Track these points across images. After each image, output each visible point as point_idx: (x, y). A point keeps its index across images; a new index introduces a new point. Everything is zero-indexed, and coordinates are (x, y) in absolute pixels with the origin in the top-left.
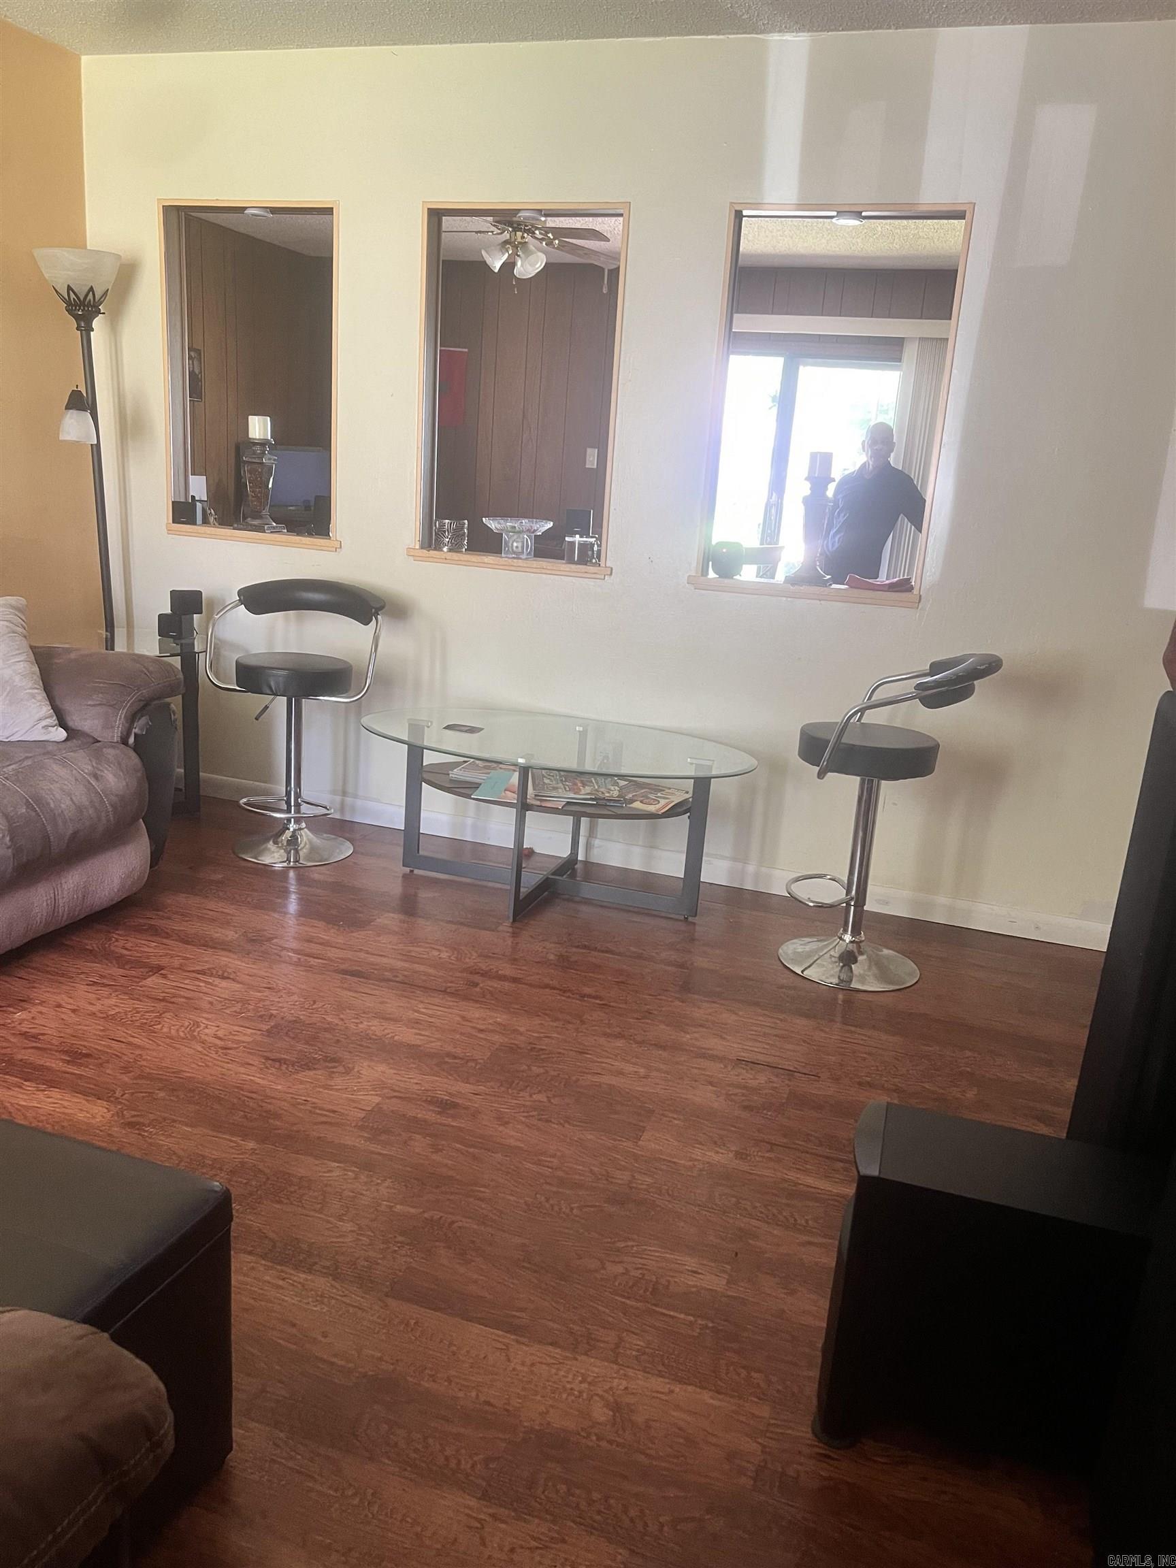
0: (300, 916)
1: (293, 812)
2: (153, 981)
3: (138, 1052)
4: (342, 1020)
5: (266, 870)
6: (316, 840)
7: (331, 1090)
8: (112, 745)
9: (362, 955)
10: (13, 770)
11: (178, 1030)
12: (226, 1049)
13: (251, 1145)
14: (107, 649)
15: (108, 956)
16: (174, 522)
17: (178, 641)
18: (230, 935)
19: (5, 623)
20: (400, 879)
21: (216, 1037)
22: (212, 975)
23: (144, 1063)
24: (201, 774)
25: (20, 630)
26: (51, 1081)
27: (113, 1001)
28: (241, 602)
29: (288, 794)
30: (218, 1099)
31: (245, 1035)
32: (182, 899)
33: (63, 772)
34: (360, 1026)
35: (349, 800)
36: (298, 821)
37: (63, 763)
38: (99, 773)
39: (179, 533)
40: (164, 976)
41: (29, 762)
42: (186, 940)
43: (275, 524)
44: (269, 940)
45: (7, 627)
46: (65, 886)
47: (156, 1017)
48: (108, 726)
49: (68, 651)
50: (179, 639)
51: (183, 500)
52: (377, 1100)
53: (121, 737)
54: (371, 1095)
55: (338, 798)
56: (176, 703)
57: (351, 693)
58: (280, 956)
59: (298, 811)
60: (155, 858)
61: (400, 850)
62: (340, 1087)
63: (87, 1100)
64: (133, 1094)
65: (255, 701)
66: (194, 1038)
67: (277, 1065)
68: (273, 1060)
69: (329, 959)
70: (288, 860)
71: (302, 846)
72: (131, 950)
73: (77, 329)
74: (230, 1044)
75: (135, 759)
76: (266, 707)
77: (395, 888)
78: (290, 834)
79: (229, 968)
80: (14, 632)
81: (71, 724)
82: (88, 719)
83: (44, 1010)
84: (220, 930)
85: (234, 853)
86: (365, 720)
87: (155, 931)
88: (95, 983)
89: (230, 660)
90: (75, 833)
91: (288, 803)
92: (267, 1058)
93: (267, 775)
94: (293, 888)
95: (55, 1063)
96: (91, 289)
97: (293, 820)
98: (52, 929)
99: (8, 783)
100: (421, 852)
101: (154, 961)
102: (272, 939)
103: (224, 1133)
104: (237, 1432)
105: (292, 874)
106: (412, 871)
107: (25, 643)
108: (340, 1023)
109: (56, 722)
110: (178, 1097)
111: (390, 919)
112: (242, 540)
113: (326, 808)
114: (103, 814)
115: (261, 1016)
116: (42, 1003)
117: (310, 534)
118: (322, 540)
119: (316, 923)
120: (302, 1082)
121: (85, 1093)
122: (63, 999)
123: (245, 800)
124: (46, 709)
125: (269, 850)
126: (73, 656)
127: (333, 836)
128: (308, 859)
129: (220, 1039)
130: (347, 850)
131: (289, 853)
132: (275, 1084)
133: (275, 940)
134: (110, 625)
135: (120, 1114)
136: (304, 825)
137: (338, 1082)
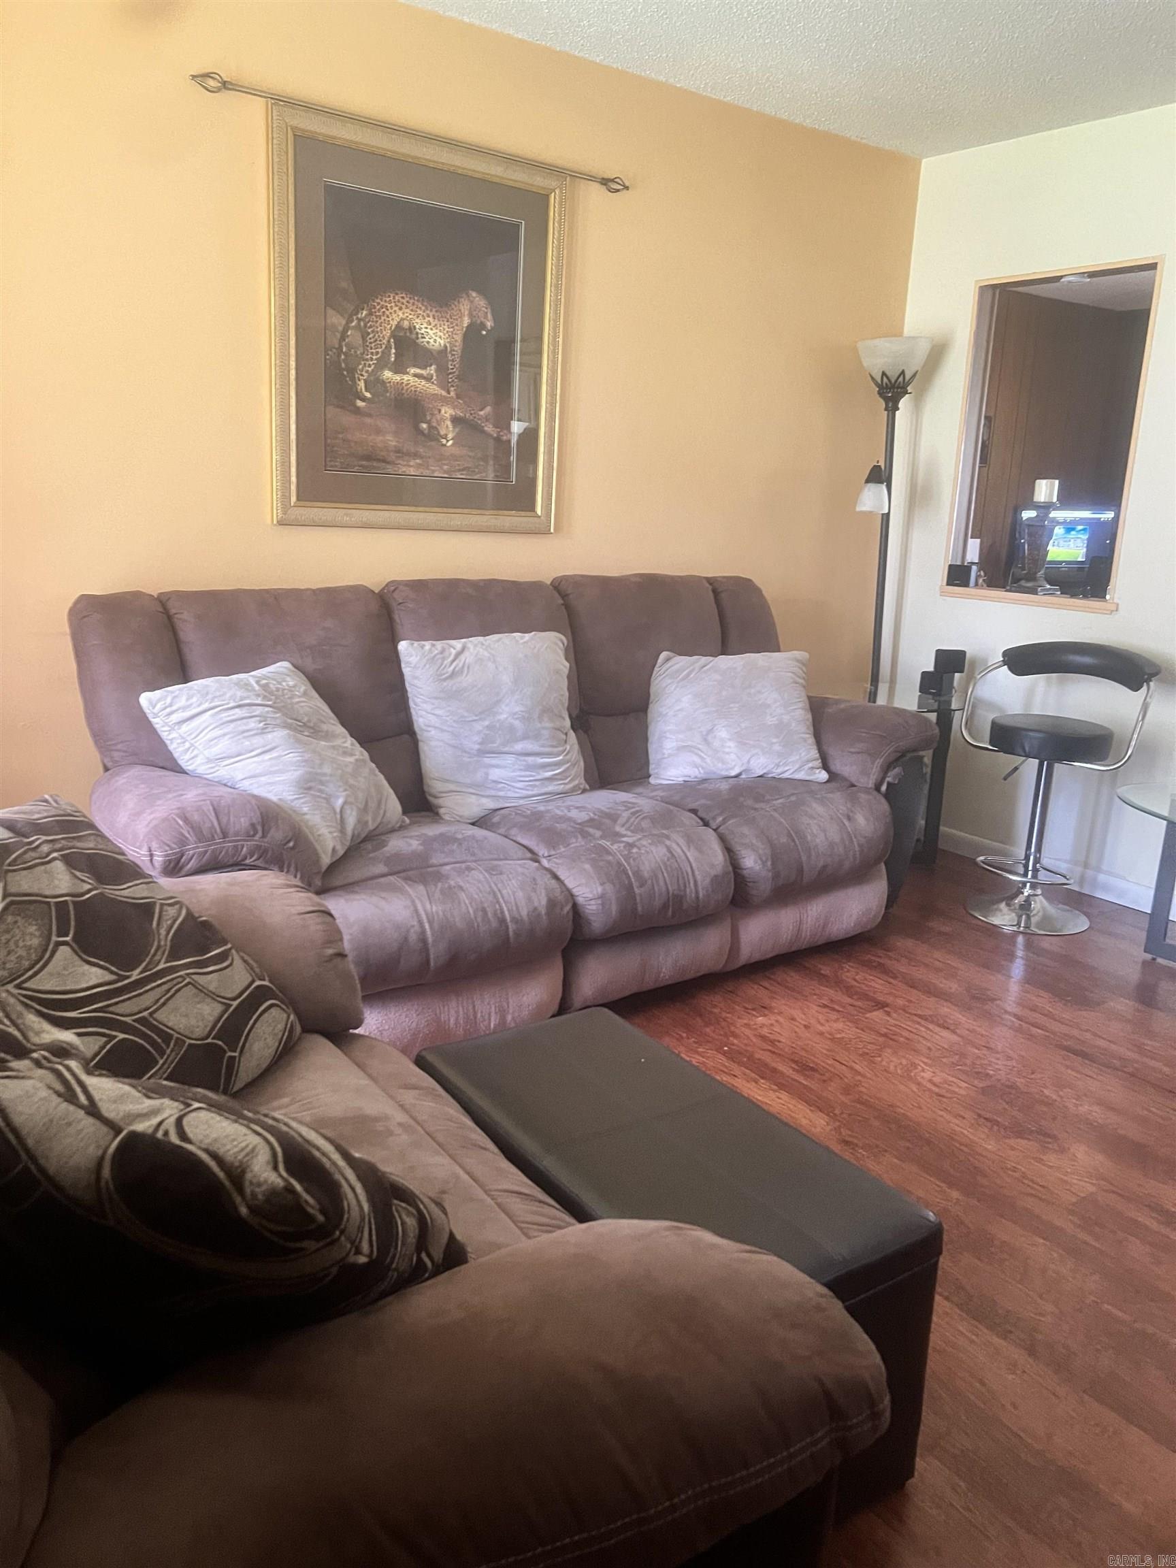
0: (1025, 983)
1: (1029, 876)
2: (877, 1015)
3: (859, 1078)
4: (1061, 1097)
5: (993, 931)
6: (1051, 910)
7: (1044, 1165)
8: (866, 790)
9: (1088, 1036)
10: (781, 803)
11: (896, 1067)
12: (940, 1096)
13: (955, 1194)
14: (869, 702)
15: (838, 983)
16: (948, 584)
17: (936, 698)
18: (953, 986)
19: (790, 674)
20: (1140, 965)
21: (930, 1081)
22: (932, 1022)
23: (863, 1090)
24: (942, 828)
25: (801, 681)
26: (782, 1084)
27: (840, 1025)
28: (1005, 663)
29: (1027, 858)
30: (929, 1142)
31: (960, 1087)
32: (909, 943)
33: (820, 809)
34: (1080, 1108)
35: (1090, 873)
36: (1033, 886)
37: (822, 801)
38: (851, 814)
39: (953, 595)
40: (888, 1014)
41: (793, 798)
42: (912, 984)
43: (1048, 587)
44: (993, 1000)
45: (792, 678)
46: (810, 912)
47: (876, 1049)
48: (865, 773)
49: (837, 702)
50: (940, 695)
51: (959, 563)
52: (1092, 1189)
53: (875, 785)
54: (1086, 1182)
55: (1079, 869)
56: (927, 756)
57: (1107, 762)
58: (1002, 1018)
59: (1035, 876)
60: (891, 900)
61: (1144, 935)
62: (1051, 1164)
63: (810, 1110)
64: (850, 1115)
65: (1007, 760)
66: (910, 1078)
67: (989, 1124)
68: (985, 1119)
69: (1054, 1033)
70: (1019, 924)
71: (1034, 912)
72: (860, 983)
73: (886, 409)
74: (943, 1092)
75: (885, 806)
76: (1016, 769)
77: (1132, 973)
78: (1024, 899)
79: (950, 1019)
80: (797, 683)
81: (833, 768)
82: (847, 766)
83: (781, 1019)
84: (944, 981)
85: (965, 909)
86: (1121, 791)
87: (884, 970)
88: (825, 1006)
89: (986, 720)
90: (825, 867)
91: (1026, 866)
92: (979, 1116)
93: (1007, 837)
94: (1020, 953)
95: (784, 1068)
96: (903, 373)
97: (1028, 884)
98: (793, 949)
99: (776, 815)
100: (1168, 941)
101: (881, 998)
102: (996, 1000)
103: (931, 1176)
104: (919, 1463)
105: (1020, 939)
106: (1154, 959)
107: (804, 694)
108: (1059, 1099)
109: (821, 765)
110: (890, 1129)
111: (1124, 1006)
112: (1015, 602)
113: (1065, 877)
114: (851, 853)
115: (978, 1073)
116: (780, 1013)
117: (1085, 597)
118: (1098, 603)
119: (1042, 993)
120: (1013, 1149)
121: (808, 1103)
122: (797, 1013)
123: (982, 858)
124: (814, 753)
125: (1001, 910)
126: (842, 706)
127: (1068, 908)
128: (1038, 926)
129: (935, 1085)
130: (1080, 924)
131: (1020, 917)
132: (987, 1144)
133: (998, 1002)
134: (875, 679)
135: (837, 1130)
136: (1039, 892)
137: (1051, 1158)
